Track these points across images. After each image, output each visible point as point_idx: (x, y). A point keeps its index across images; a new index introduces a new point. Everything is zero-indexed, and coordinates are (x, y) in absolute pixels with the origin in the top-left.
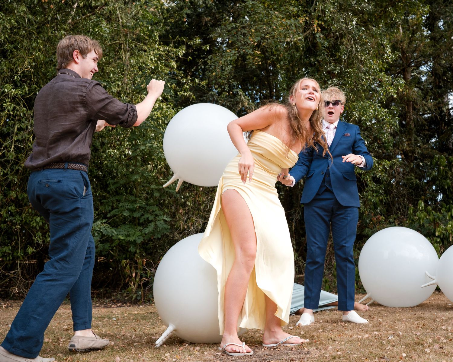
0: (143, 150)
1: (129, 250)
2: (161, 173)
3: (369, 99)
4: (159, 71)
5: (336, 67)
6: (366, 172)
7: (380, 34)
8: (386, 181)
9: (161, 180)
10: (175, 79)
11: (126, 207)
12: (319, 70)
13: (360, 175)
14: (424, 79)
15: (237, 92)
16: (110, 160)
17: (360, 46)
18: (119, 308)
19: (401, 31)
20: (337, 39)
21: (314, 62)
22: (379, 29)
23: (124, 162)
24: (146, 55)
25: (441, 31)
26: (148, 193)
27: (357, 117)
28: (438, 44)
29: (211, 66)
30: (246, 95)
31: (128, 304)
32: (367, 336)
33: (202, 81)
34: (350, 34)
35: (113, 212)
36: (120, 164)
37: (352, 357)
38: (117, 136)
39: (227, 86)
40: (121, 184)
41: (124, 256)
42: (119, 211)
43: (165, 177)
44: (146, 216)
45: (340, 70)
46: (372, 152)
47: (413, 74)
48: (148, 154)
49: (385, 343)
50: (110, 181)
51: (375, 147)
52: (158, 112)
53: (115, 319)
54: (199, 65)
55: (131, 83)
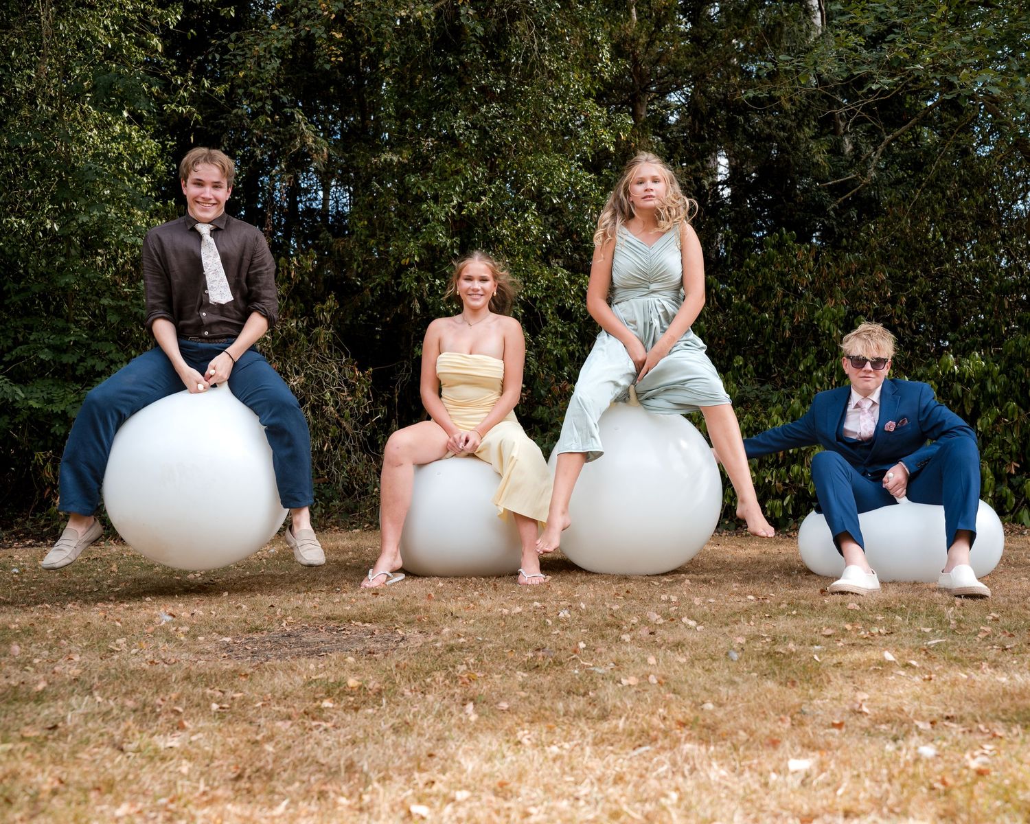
0: (84, 224)
1: (52, 431)
2: (124, 274)
3: (560, 151)
4: (123, 55)
5: (498, 79)
6: (547, 296)
7: (591, 20)
8: (583, 317)
9: (124, 288)
10: (157, 75)
11: (46, 341)
12: (464, 84)
13: (534, 300)
14: (673, 119)
15: (293, 114)
16: (10, 241)
17: (548, 41)
18: (28, 549)
19: (635, 18)
20: (502, 21)
21: (455, 65)
22: (589, 9)
23: (41, 247)
24: (93, 16)
25: (713, 25)
26: (94, 315)
27: (533, 185)
28: (705, 52)
29: (235, 56)
30: (312, 122)
31: (49, 542)
32: (519, 609)
33: (219, 85)
34: (530, 14)
35: (17, 351)
36: (34, 250)
37: (484, 648)
38: (27, 190)
39: (269, 102)
40: (35, 294)
41: (41, 443)
42: (29, 350)
43: (133, 282)
44: (90, 362)
45: (506, 86)
46: (560, 258)
47: (652, 107)
48: (96, 233)
49: (550, 622)
50: (10, 285)
51: (567, 247)
52: (119, 143)
53: (17, 571)
54: (210, 53)
55: (59, 76)
